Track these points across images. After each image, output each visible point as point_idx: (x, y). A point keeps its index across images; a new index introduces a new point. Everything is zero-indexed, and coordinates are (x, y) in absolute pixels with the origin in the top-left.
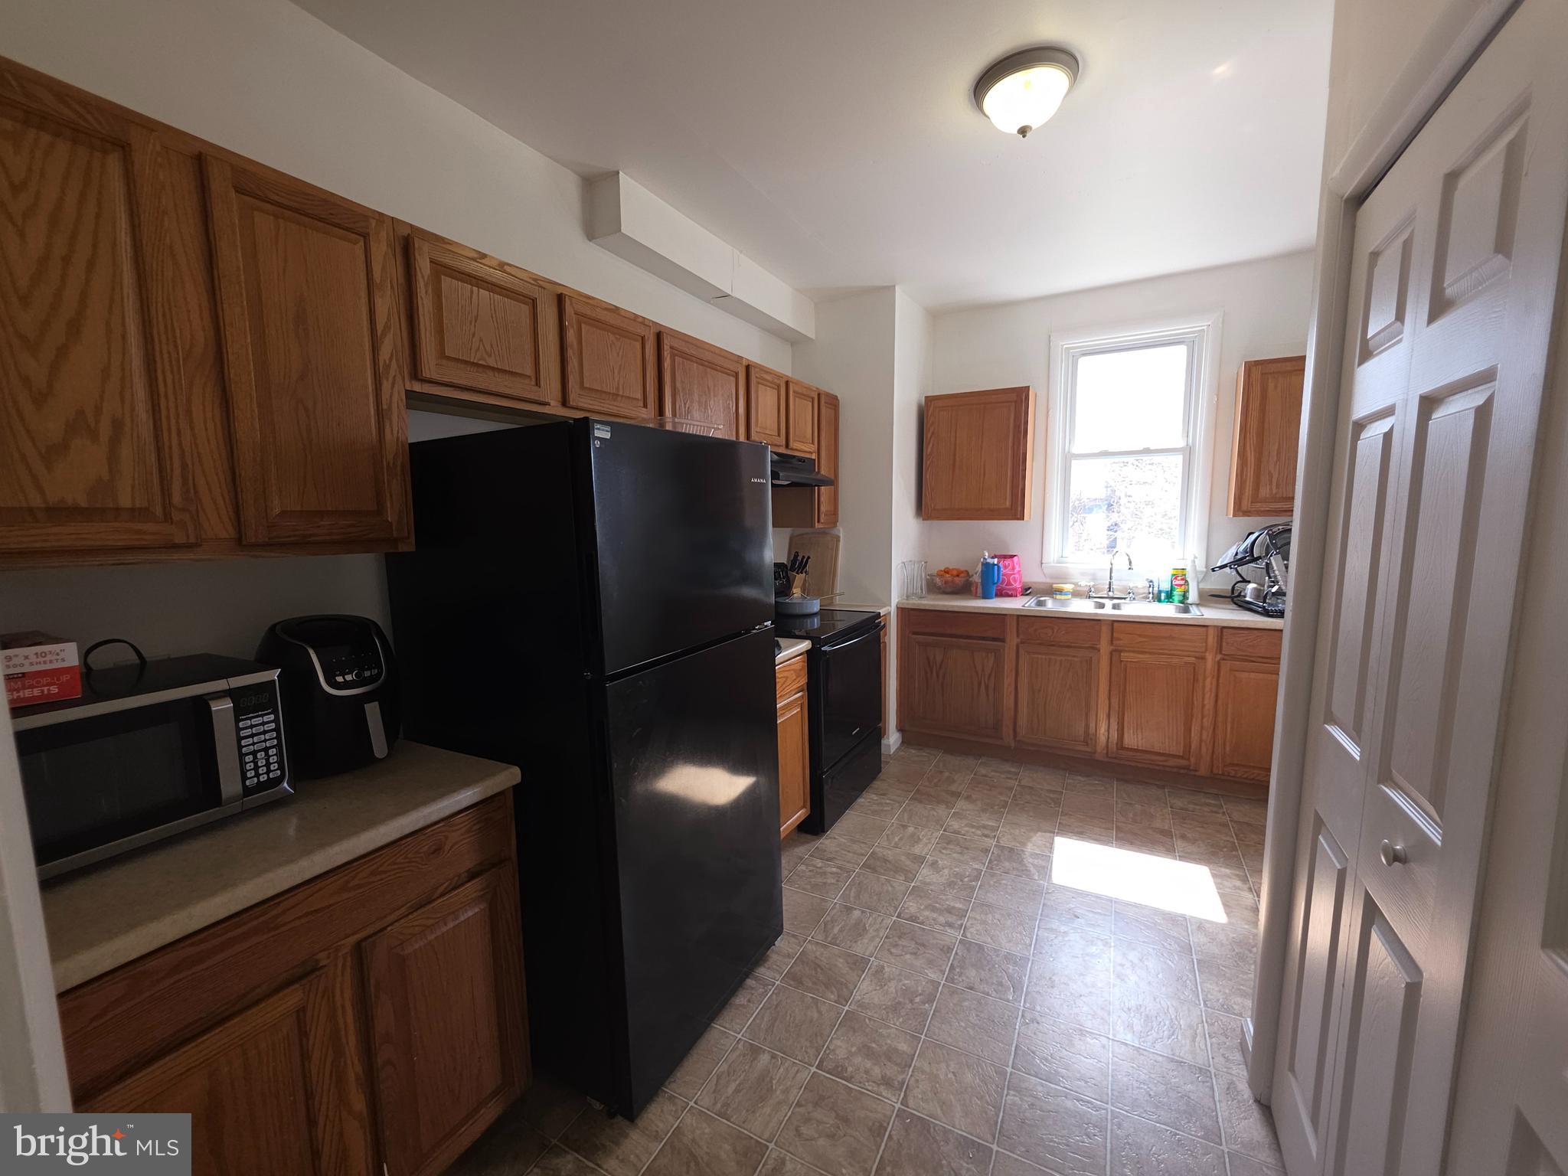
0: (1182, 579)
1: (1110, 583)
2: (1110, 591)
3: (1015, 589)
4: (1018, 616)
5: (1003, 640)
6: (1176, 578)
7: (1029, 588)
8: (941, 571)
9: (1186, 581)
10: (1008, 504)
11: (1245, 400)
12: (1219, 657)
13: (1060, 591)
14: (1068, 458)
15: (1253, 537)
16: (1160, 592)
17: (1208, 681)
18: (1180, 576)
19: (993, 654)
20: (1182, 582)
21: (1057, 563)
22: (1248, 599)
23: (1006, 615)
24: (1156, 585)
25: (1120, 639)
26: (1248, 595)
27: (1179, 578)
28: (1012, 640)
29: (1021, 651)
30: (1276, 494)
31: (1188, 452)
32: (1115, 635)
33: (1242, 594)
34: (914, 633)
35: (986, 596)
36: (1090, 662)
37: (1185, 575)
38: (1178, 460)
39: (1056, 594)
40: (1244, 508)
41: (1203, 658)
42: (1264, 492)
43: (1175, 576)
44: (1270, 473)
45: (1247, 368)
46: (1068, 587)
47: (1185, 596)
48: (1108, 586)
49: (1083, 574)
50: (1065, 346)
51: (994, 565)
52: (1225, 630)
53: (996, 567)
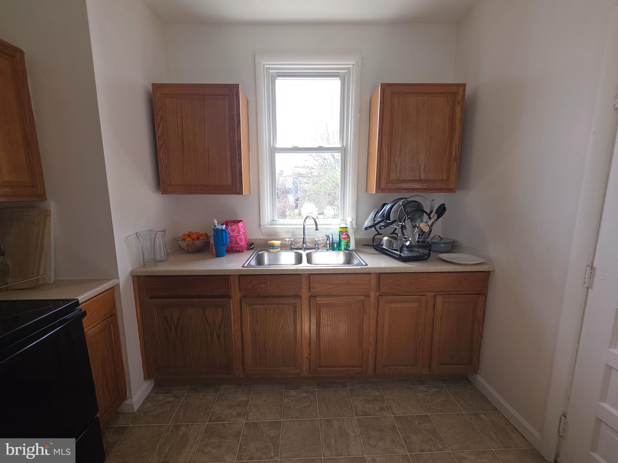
0: (346, 235)
1: (304, 238)
2: (304, 243)
3: (241, 247)
4: (240, 276)
5: (229, 297)
6: (342, 234)
7: (253, 244)
8: (185, 235)
9: (348, 235)
10: (229, 182)
11: (381, 111)
12: (378, 294)
13: (273, 246)
14: (273, 150)
15: (388, 207)
16: (333, 243)
17: (372, 310)
18: (344, 232)
19: (221, 309)
20: (346, 236)
21: (270, 225)
22: (384, 247)
23: (229, 275)
24: (331, 237)
25: (315, 288)
26: (384, 244)
27: (344, 234)
28: (236, 294)
30: (399, 177)
31: (343, 150)
32: (311, 285)
33: (381, 243)
34: (152, 298)
35: (219, 255)
36: (295, 306)
37: (347, 231)
38: (338, 155)
39: (270, 249)
40: (382, 186)
41: (368, 296)
42: (393, 176)
43: (341, 233)
44: (396, 163)
45: (382, 88)
46: (277, 243)
47: (348, 245)
48: (302, 240)
49: (287, 232)
50: (266, 66)
51: (222, 230)
52: (382, 275)
53: (224, 232)
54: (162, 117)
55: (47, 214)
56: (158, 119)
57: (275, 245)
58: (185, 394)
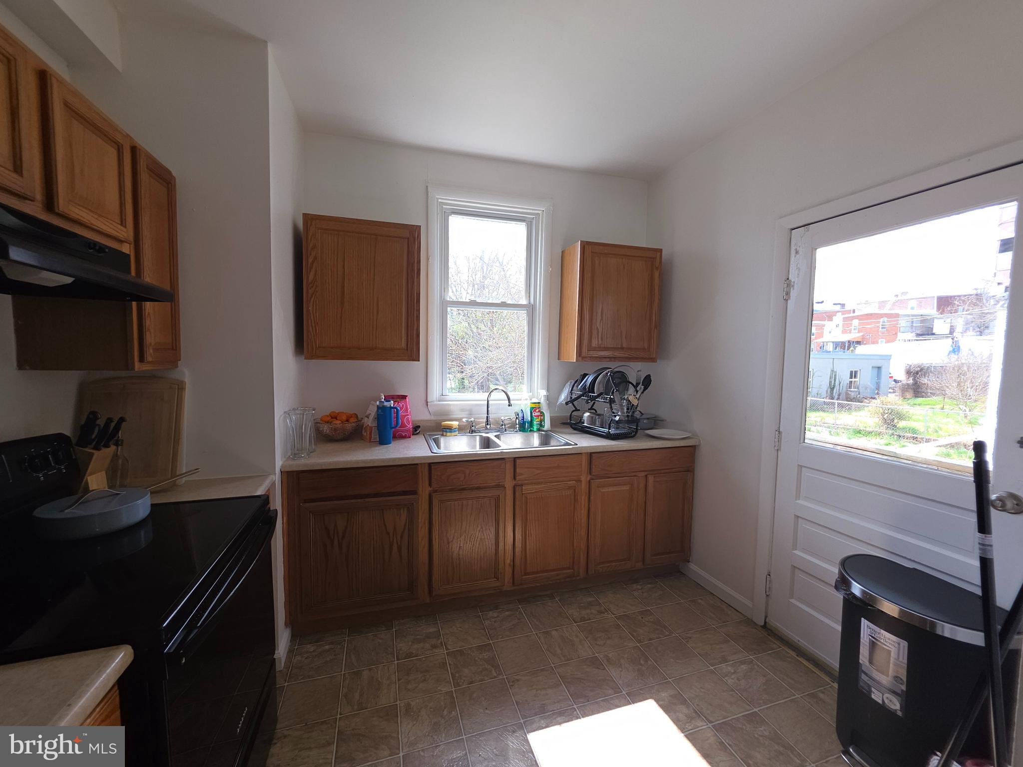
0: (539, 411)
1: (487, 417)
2: (488, 424)
3: (408, 431)
4: (430, 464)
5: (414, 492)
6: (535, 411)
7: (419, 427)
8: (327, 416)
9: (542, 412)
10: (404, 345)
11: (582, 270)
12: (589, 477)
13: (449, 429)
14: (445, 304)
15: (590, 379)
16: (524, 423)
17: (583, 497)
18: (536, 408)
19: (406, 509)
20: (539, 414)
21: (439, 401)
22: (585, 424)
23: (417, 464)
24: (521, 415)
25: (521, 474)
26: (585, 422)
27: (537, 411)
28: (424, 490)
29: (435, 502)
30: (601, 344)
31: (531, 309)
32: (518, 470)
33: (582, 421)
34: (305, 501)
35: (383, 441)
36: (497, 500)
37: (540, 407)
38: (523, 314)
39: (446, 432)
40: (584, 354)
41: (579, 481)
42: (595, 343)
43: (533, 410)
44: (597, 328)
45: (582, 246)
46: (455, 424)
47: (541, 425)
48: (485, 420)
49: (462, 410)
50: (440, 200)
51: (391, 408)
52: (594, 455)
53: (393, 410)
54: (315, 258)
55: (180, 386)
56: (310, 260)
57: (452, 427)
58: (346, 639)
